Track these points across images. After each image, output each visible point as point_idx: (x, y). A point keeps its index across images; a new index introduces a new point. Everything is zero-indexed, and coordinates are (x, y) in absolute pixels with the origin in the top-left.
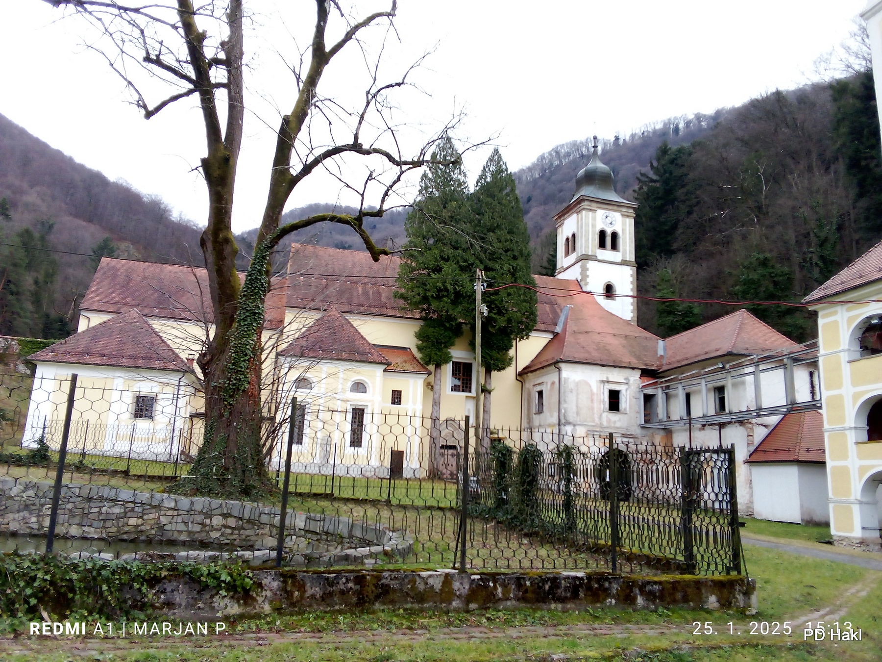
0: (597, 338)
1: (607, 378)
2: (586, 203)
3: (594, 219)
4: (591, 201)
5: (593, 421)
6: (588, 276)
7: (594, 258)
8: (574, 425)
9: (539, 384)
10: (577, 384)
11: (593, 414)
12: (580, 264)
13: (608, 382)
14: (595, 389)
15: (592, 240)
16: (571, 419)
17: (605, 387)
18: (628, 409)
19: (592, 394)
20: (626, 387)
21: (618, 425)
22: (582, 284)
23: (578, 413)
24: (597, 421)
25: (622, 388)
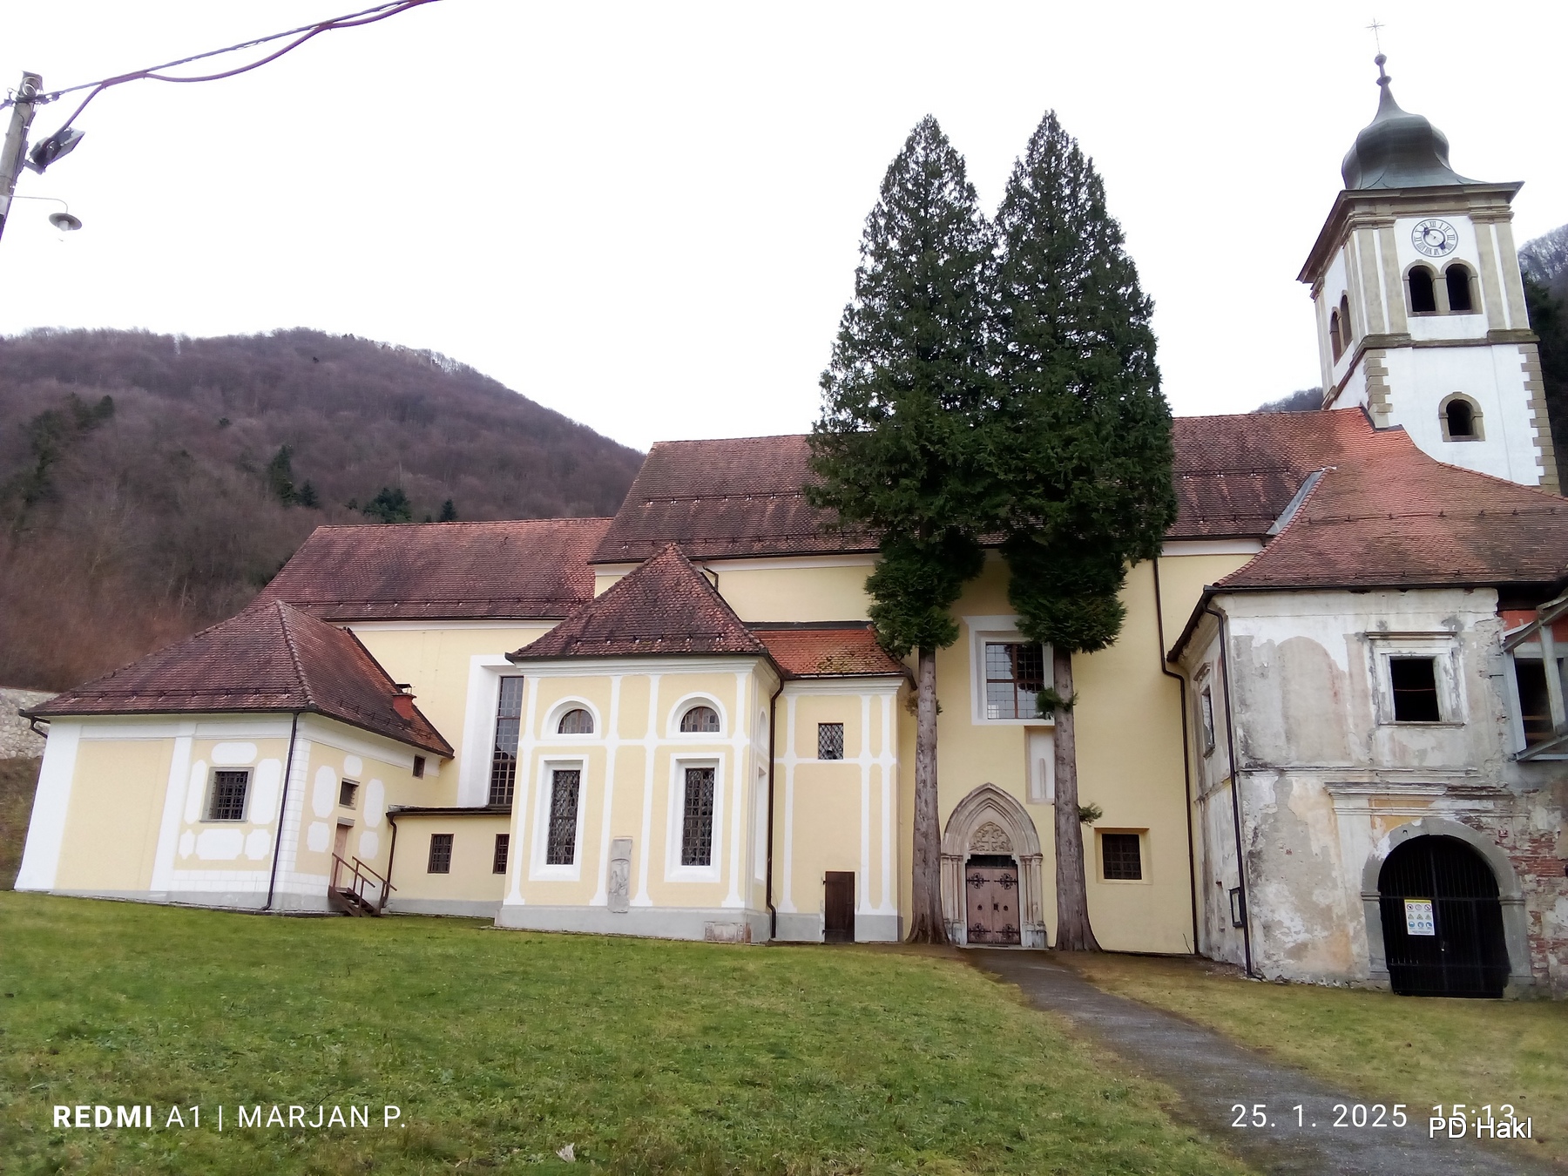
1: (1382, 624)
2: (1358, 210)
3: (1389, 244)
4: (1372, 202)
5: (1346, 755)
6: (1387, 390)
7: (1402, 341)
8: (1281, 772)
9: (1202, 672)
10: (1281, 651)
11: (1344, 735)
13: (1386, 636)
14: (1342, 664)
15: (1389, 298)
16: (1268, 754)
17: (1378, 651)
18: (1465, 711)
19: (1334, 675)
20: (1453, 644)
21: (1434, 760)
22: (1373, 411)
23: (1289, 736)
24: (1359, 754)
25: (1438, 650)
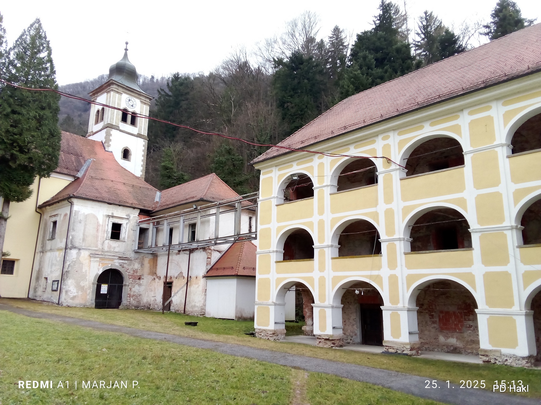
0: (110, 184)
1: (113, 213)
2: (114, 86)
3: (120, 99)
5: (97, 246)
7: (117, 128)
8: (80, 249)
9: (55, 216)
10: (86, 216)
11: (97, 241)
12: (105, 130)
13: (113, 217)
14: (101, 222)
16: (77, 244)
17: (110, 220)
18: (126, 238)
19: (98, 225)
20: (127, 221)
21: (117, 250)
23: (84, 240)
24: (100, 246)
25: (123, 222)
